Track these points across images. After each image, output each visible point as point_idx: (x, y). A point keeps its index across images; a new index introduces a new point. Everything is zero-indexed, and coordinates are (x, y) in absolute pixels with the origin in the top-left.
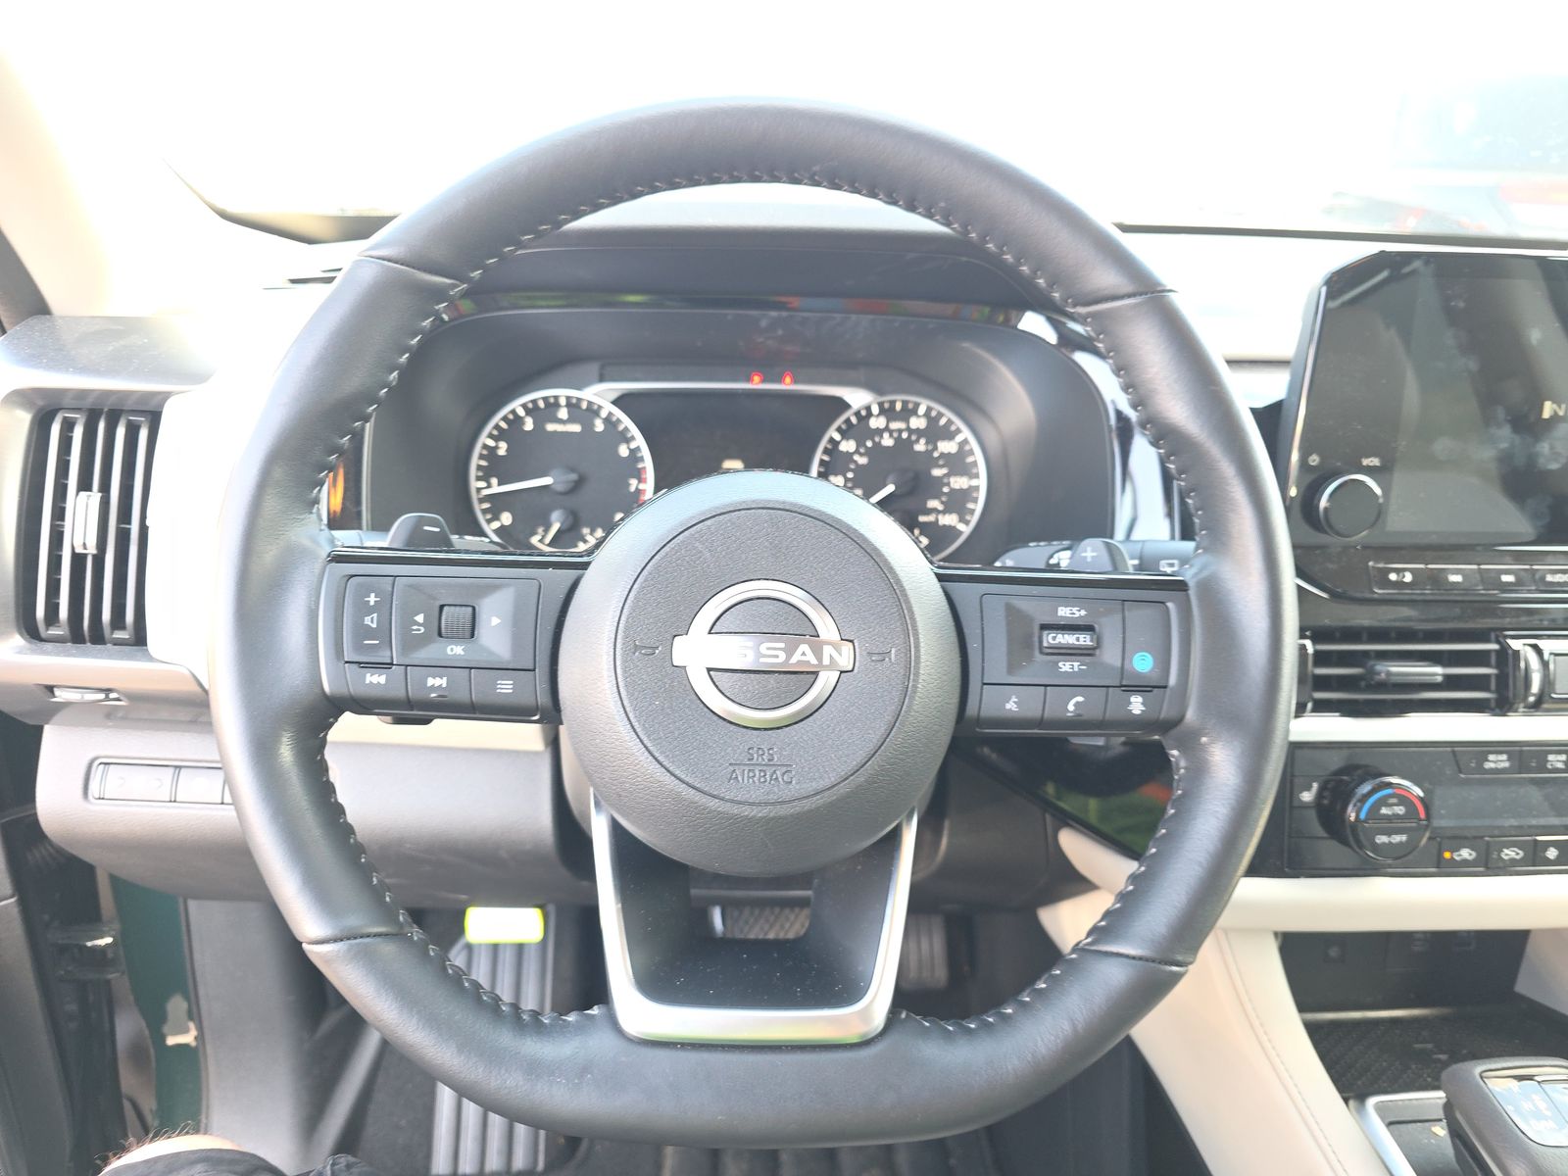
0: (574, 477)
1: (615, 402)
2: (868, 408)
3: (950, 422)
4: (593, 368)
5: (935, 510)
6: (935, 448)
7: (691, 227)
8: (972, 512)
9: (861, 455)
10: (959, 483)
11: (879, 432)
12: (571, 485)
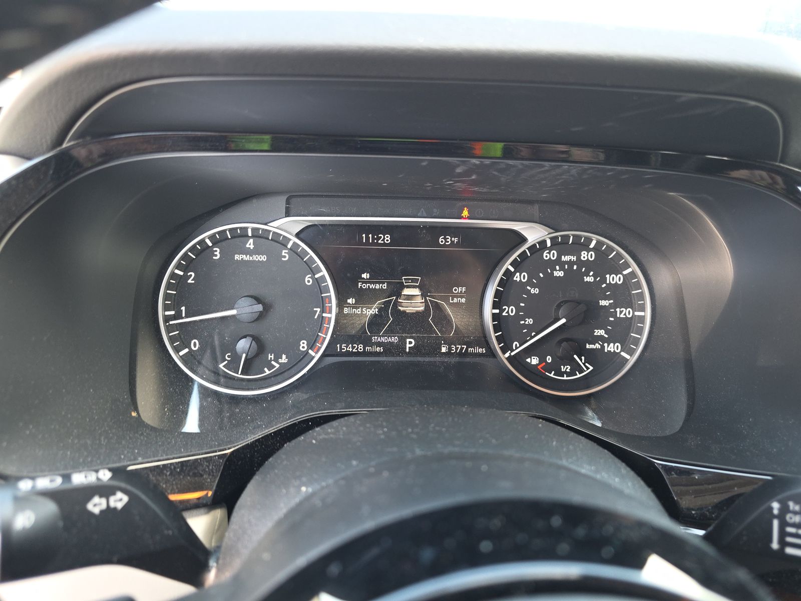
0: (260, 308)
1: (298, 235)
2: (544, 242)
3: (619, 256)
4: (280, 202)
5: (601, 338)
6: (604, 280)
7: (393, 49)
8: (637, 342)
9: (534, 286)
10: (624, 313)
11: (552, 264)
12: (256, 315)
